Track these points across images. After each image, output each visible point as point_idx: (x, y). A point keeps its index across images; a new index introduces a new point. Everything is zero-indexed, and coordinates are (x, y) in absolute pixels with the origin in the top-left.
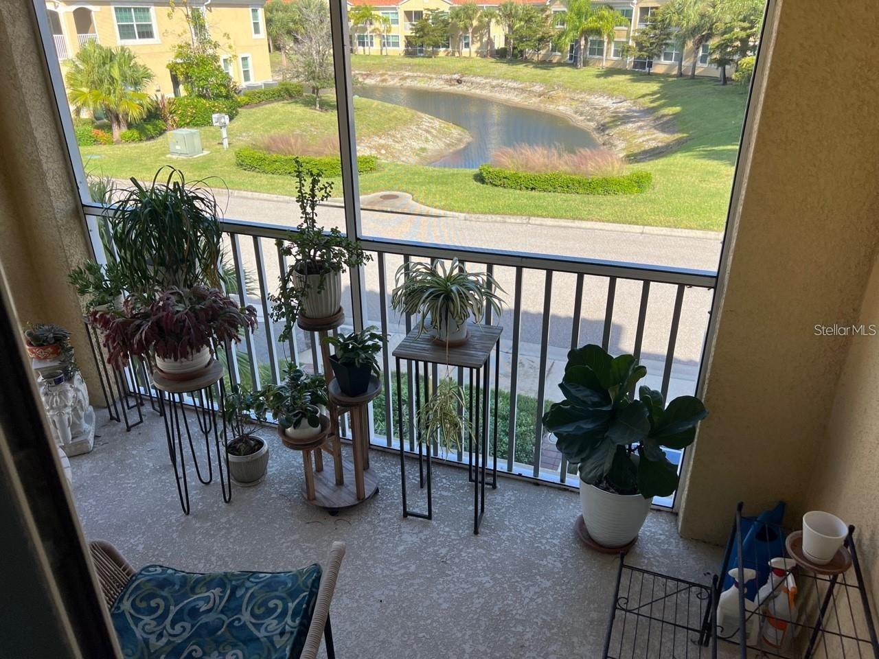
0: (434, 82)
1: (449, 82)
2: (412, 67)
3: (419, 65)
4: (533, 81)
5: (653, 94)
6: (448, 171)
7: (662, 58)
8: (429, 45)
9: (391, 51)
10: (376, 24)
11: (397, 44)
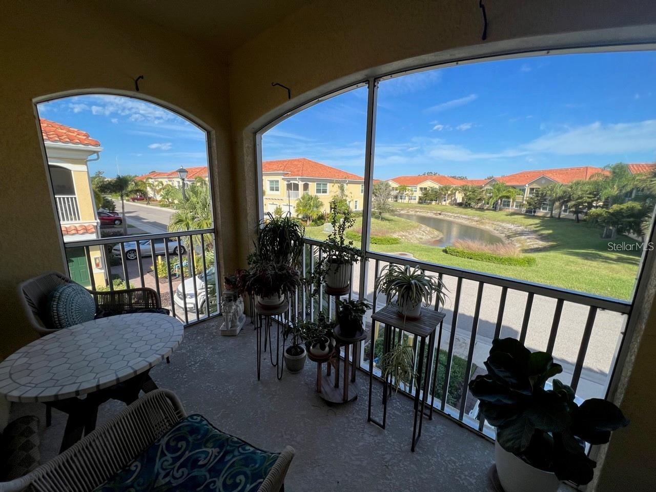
0: (429, 214)
1: (435, 214)
2: (420, 208)
3: (424, 207)
4: (474, 216)
5: (536, 224)
6: (431, 247)
7: (541, 209)
8: (428, 200)
9: (412, 201)
10: (407, 192)
11: (415, 199)
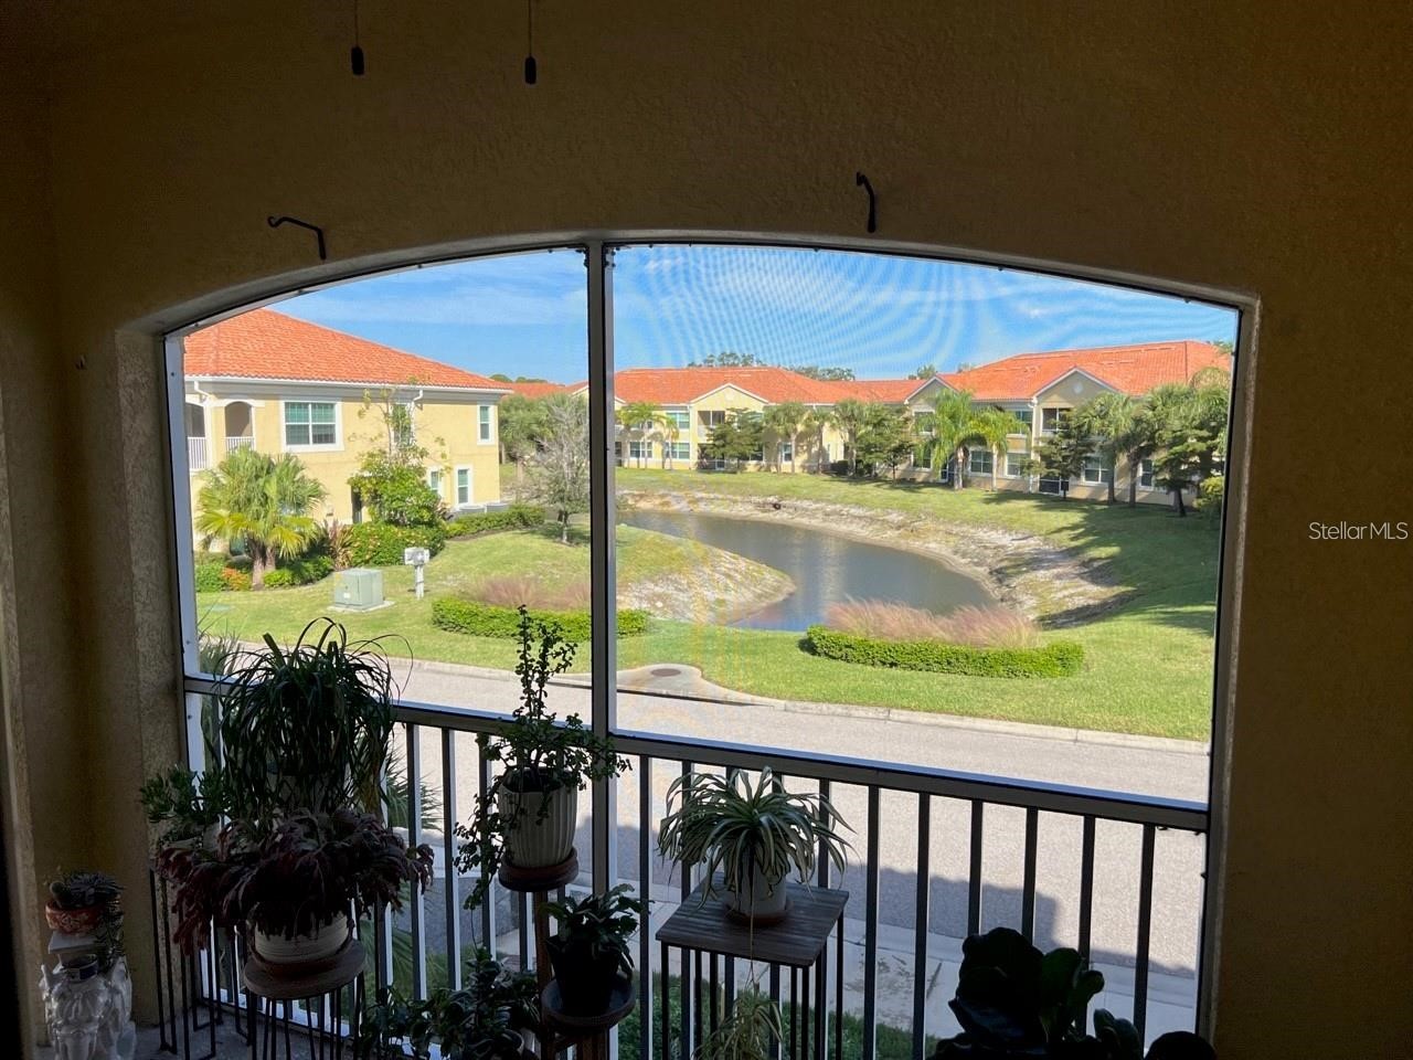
0: (739, 507)
1: (762, 506)
2: (707, 487)
3: (719, 484)
4: (887, 508)
5: (1074, 527)
6: (760, 634)
7: (1083, 478)
8: (732, 457)
9: (678, 463)
10: (657, 427)
11: (686, 455)
